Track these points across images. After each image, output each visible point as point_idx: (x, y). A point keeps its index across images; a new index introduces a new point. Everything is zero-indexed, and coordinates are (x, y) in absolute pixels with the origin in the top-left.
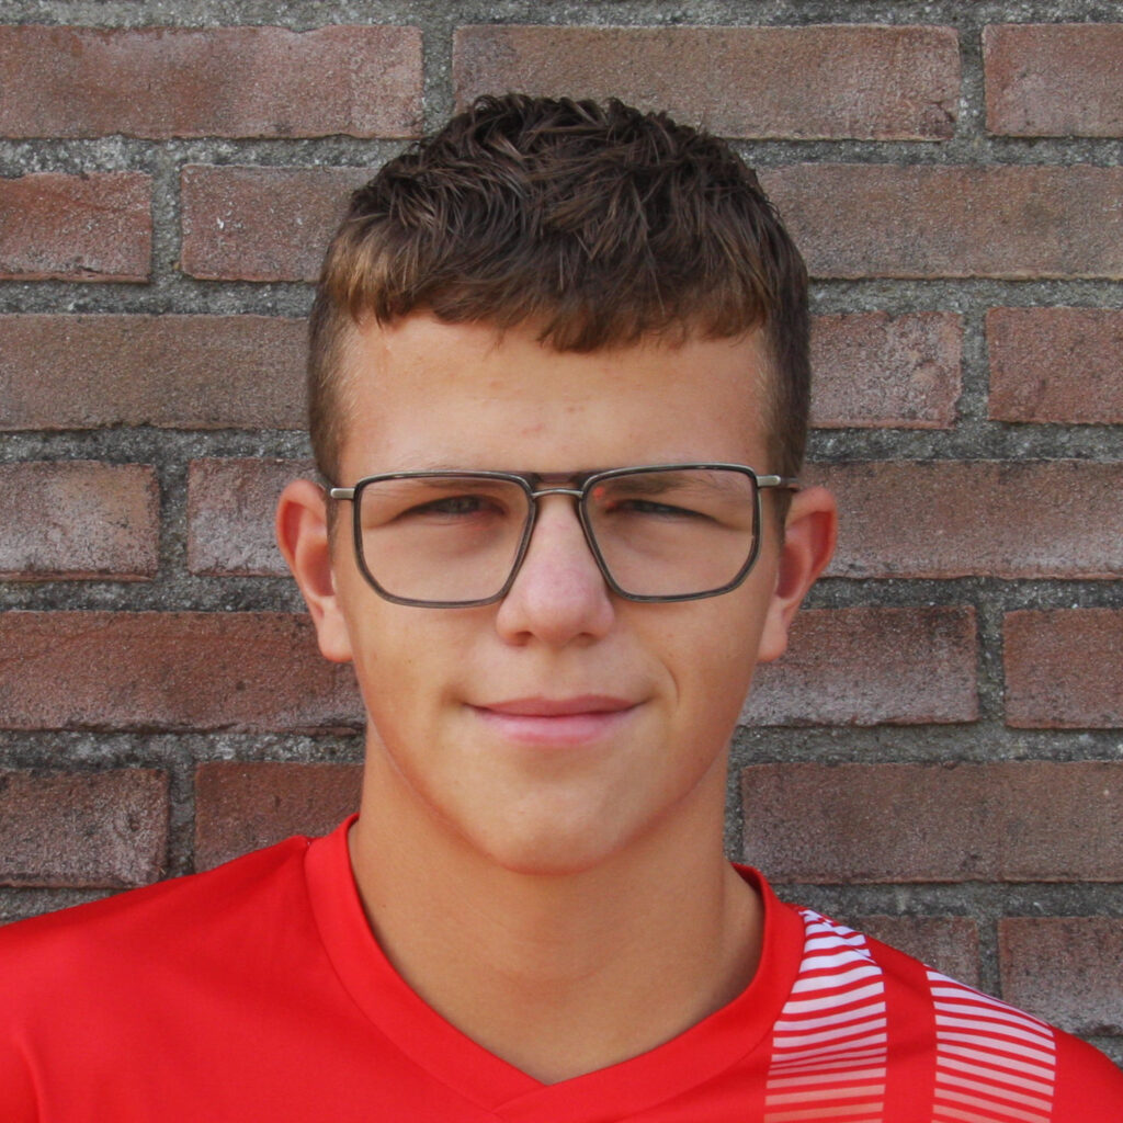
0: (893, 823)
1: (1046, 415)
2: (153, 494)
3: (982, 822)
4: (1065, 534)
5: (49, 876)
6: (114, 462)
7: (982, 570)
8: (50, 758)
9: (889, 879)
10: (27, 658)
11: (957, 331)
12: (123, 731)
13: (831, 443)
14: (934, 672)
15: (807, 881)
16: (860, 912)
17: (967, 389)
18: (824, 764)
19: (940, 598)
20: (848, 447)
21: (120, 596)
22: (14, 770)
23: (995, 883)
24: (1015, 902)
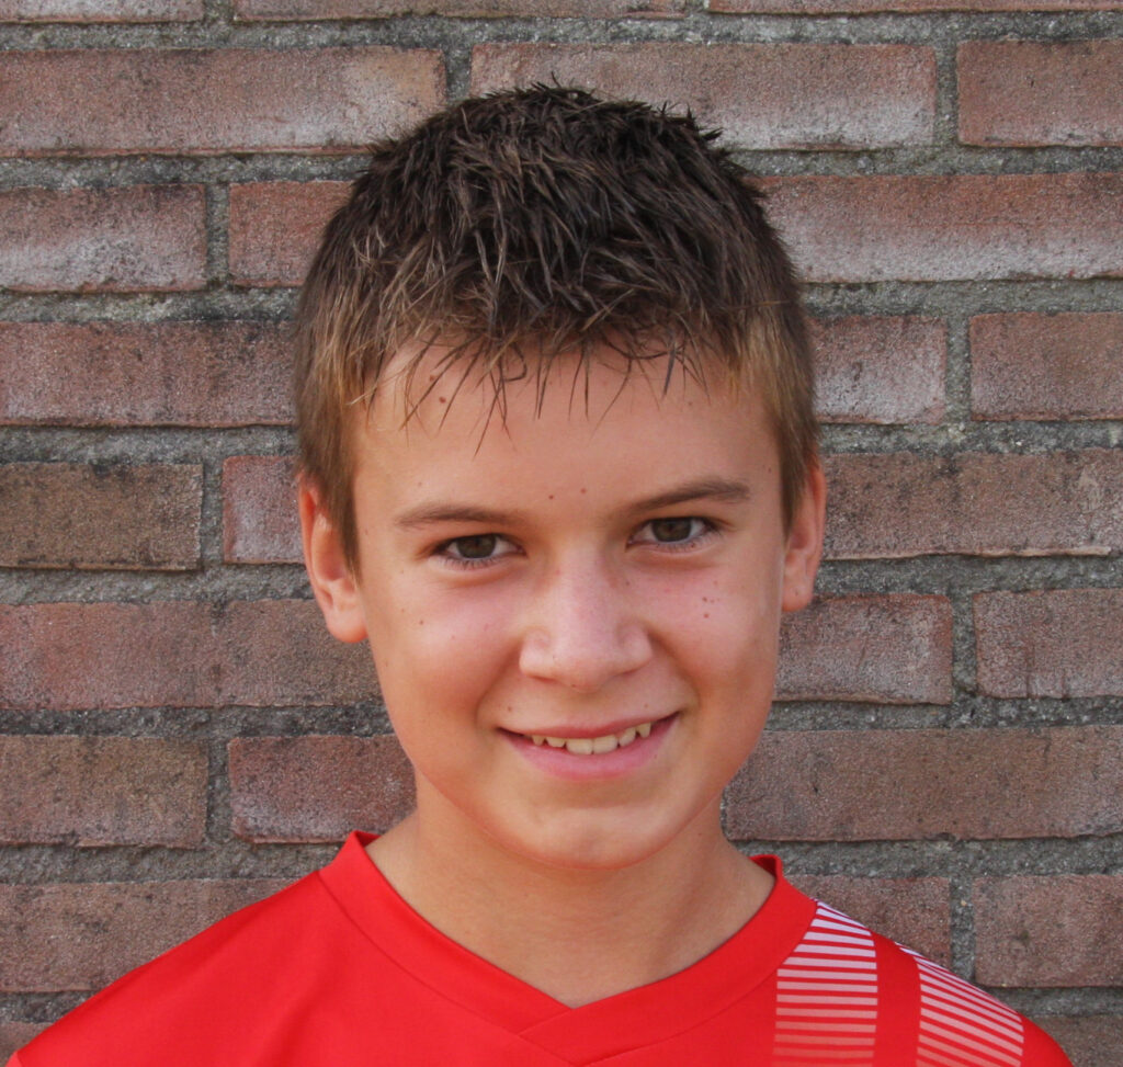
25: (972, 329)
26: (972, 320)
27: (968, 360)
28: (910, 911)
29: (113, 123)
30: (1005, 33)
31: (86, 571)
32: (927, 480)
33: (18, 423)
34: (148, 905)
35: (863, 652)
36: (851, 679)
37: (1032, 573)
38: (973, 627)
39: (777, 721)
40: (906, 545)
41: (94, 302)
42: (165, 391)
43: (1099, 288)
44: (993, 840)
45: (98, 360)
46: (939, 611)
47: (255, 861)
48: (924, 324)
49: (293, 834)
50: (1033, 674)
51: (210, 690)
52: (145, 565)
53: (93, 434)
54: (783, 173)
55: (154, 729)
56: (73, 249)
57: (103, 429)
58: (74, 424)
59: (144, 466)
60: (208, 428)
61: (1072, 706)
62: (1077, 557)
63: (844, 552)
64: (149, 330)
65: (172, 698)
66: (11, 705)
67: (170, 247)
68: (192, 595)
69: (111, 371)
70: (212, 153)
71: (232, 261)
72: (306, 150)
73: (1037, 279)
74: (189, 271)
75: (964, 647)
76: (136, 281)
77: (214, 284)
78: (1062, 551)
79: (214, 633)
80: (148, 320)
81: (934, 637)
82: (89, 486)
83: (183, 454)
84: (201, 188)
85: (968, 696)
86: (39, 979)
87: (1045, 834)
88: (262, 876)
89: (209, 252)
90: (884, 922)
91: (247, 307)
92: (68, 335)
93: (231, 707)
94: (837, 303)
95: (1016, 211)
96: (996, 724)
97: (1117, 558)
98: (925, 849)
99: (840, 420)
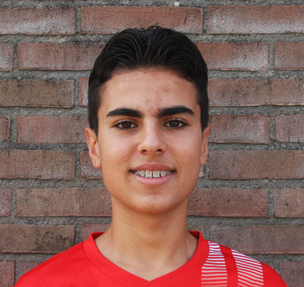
25: (275, 46)
26: (275, 44)
27: (274, 54)
28: (258, 198)
31: (44, 108)
32: (263, 85)
33: (26, 69)
34: (60, 194)
35: (246, 130)
36: (243, 137)
37: (290, 110)
38: (275, 124)
39: (223, 148)
40: (257, 102)
41: (46, 37)
42: (64, 61)
44: (279, 179)
45: (47, 53)
46: (266, 120)
47: (87, 183)
48: (263, 45)
49: (97, 176)
50: (290, 136)
51: (76, 139)
52: (59, 106)
53: (46, 72)
54: (226, 5)
55: (61, 149)
56: (41, 24)
57: (48, 71)
58: (41, 69)
59: (59, 80)
60: (75, 70)
61: (300, 144)
62: (302, 106)
63: (241, 104)
64: (60, 45)
65: (66, 141)
66: (24, 142)
67: (66, 23)
68: (71, 114)
69: (50, 56)
71: (82, 27)
73: (292, 33)
74: (71, 29)
75: (272, 129)
76: (57, 32)
77: (77, 33)
78: (298, 104)
79: (77, 124)
80: (60, 42)
81: (265, 126)
82: (45, 85)
83: (69, 77)
84: (74, 8)
85: (273, 142)
86: (31, 213)
87: (293, 178)
88: (89, 187)
89: (76, 25)
90: (251, 200)
91: (86, 39)
92: (39, 46)
93: (81, 143)
94: (240, 39)
95: (287, 15)
96: (280, 149)
98: (262, 181)
99: (240, 70)
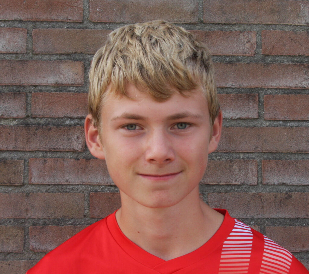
0: (240, 140)
1: (274, 53)
2: (83, 68)
3: (259, 140)
4: (277, 79)
5: (60, 149)
6: (75, 61)
7: (260, 86)
8: (60, 124)
9: (239, 152)
10: (55, 102)
11: (255, 35)
12: (76, 118)
13: (228, 59)
14: (249, 108)
15: (221, 152)
16: (233, 158)
17: (257, 48)
18: (225, 127)
19: (251, 92)
20: (232, 60)
21: (75, 89)
22: (53, 126)
23: (261, 153)
24: (265, 157)
29: (4, 77)
30: (217, 61)
43: (238, 121)
70: (28, 85)
72: (51, 85)
97: (242, 185)
